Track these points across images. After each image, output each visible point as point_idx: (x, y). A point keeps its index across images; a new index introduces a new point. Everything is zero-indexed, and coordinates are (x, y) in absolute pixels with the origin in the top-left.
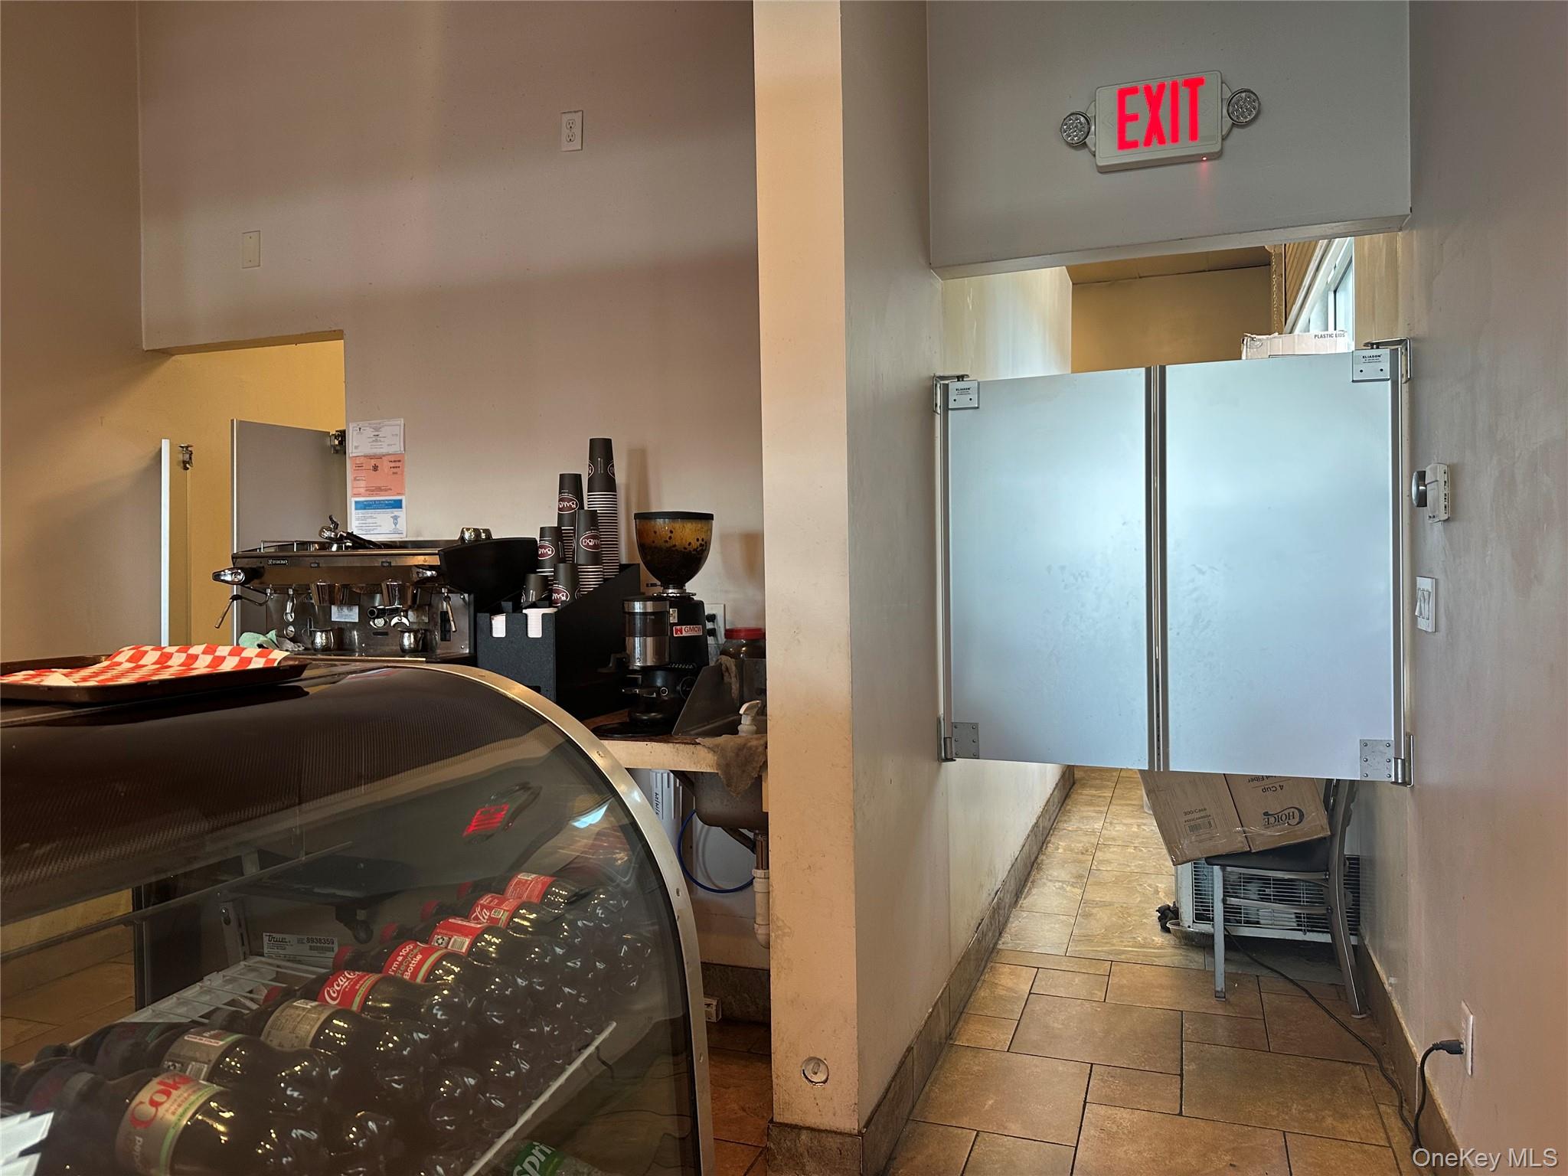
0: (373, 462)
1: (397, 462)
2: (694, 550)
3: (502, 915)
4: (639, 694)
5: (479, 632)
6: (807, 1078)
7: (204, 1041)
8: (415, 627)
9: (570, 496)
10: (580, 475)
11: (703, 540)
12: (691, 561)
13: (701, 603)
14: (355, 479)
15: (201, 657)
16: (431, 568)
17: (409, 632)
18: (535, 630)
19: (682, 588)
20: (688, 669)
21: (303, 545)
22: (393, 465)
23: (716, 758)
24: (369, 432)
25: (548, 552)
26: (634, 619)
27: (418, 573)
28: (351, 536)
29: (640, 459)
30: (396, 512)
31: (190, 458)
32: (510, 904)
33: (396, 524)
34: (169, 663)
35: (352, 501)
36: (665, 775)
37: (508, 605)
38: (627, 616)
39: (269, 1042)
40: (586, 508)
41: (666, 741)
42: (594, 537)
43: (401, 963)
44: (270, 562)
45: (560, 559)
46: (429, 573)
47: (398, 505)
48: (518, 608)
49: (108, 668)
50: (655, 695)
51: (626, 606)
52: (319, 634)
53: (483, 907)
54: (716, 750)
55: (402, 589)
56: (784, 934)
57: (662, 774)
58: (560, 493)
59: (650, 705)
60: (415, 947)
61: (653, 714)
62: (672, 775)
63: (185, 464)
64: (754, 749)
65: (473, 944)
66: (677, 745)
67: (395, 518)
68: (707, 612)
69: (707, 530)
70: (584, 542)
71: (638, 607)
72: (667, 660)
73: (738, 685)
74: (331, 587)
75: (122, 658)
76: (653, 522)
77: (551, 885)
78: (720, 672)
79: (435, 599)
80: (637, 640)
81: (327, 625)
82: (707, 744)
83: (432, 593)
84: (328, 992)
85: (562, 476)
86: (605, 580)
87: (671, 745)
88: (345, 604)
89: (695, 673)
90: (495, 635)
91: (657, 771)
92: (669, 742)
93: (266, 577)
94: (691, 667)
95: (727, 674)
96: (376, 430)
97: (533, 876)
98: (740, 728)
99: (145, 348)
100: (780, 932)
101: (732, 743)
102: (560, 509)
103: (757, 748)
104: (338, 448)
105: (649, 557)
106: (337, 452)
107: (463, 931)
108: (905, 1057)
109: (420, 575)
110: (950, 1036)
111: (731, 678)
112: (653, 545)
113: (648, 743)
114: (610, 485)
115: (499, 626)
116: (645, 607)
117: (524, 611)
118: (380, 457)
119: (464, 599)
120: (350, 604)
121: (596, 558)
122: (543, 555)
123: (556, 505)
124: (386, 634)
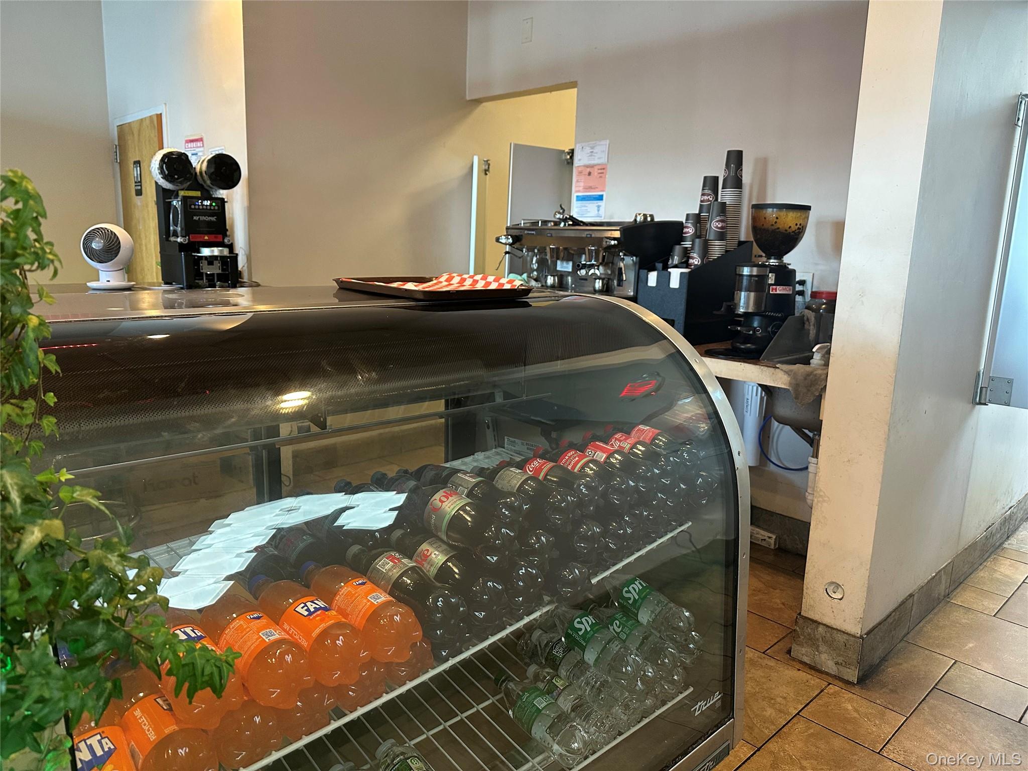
0: (588, 170)
1: (603, 169)
2: (793, 232)
3: (627, 446)
4: (740, 331)
5: (640, 281)
6: (828, 594)
7: (467, 478)
8: (603, 276)
9: (709, 192)
10: (718, 177)
11: (800, 225)
12: (791, 240)
13: (794, 271)
14: (577, 181)
15: (480, 281)
16: (615, 239)
17: (599, 279)
18: (675, 283)
19: (780, 259)
20: (778, 316)
21: (545, 222)
22: (600, 171)
23: (789, 379)
24: (588, 150)
25: (690, 231)
26: (742, 279)
27: (606, 242)
28: (572, 218)
29: (763, 165)
30: (600, 203)
31: (489, 168)
32: (632, 441)
33: (598, 211)
34: (464, 284)
35: (574, 195)
36: (755, 388)
37: (660, 266)
38: (738, 277)
39: (497, 485)
40: (719, 200)
41: (756, 364)
42: (722, 221)
43: (567, 460)
44: (526, 232)
45: (697, 235)
46: (613, 242)
47: (600, 198)
48: (666, 267)
49: (436, 284)
50: (751, 332)
51: (738, 270)
52: (549, 277)
53: (616, 439)
54: (790, 373)
55: (597, 252)
56: (824, 501)
57: (753, 387)
58: (703, 190)
59: (748, 339)
60: (575, 453)
61: (749, 345)
62: (760, 389)
63: (486, 171)
64: (818, 376)
65: (608, 458)
66: (762, 367)
67: (599, 207)
68: (798, 277)
69: (804, 218)
70: (715, 225)
71: (746, 271)
72: (763, 309)
73: (815, 331)
74: (558, 249)
75: (442, 279)
76: (764, 212)
77: (658, 435)
78: (802, 321)
79: (616, 259)
80: (743, 293)
81: (555, 272)
82: (784, 369)
83: (614, 255)
84: (528, 467)
85: (705, 178)
86: (727, 251)
87: (758, 366)
88: (565, 260)
89: (783, 320)
90: (649, 284)
91: (749, 384)
92: (757, 365)
93: (524, 241)
94: (780, 315)
95: (807, 323)
96: (592, 148)
97: (648, 428)
98: (811, 361)
99: (468, 98)
100: (821, 499)
101: (802, 370)
102: (702, 201)
103: (821, 375)
104: (569, 161)
105: (759, 236)
106: (568, 163)
107: (603, 450)
108: (907, 599)
109: (608, 243)
110: (948, 595)
111: (810, 326)
112: (763, 228)
113: (742, 363)
114: (737, 183)
115: (652, 278)
116: (751, 271)
117: (669, 270)
118: (592, 166)
119: (633, 260)
120: (568, 260)
121: (721, 236)
122: (686, 233)
123: (699, 198)
124: (586, 280)
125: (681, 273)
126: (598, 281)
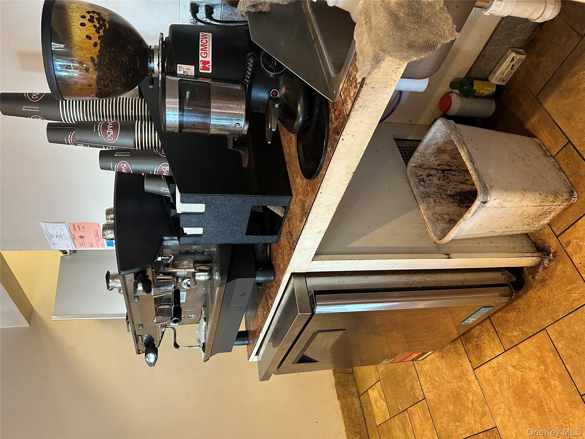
0: (77, 238)
1: (74, 226)
10: (46, 126)
13: (174, 28)
18: (197, 208)
19: (152, 53)
20: (252, 61)
22: (77, 229)
24: (55, 239)
26: (187, 123)
71: (173, 117)
72: (240, 86)
85: (51, 141)
89: (257, 52)
104: (71, 253)
116: (173, 107)
118: (73, 235)
125: (182, 202)
126: (197, 278)
